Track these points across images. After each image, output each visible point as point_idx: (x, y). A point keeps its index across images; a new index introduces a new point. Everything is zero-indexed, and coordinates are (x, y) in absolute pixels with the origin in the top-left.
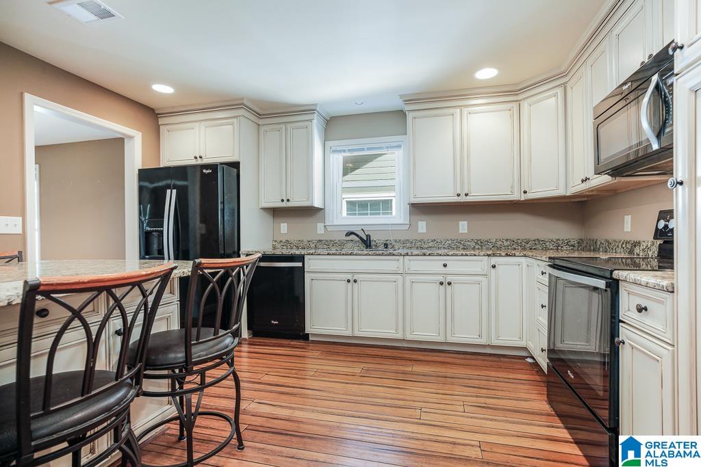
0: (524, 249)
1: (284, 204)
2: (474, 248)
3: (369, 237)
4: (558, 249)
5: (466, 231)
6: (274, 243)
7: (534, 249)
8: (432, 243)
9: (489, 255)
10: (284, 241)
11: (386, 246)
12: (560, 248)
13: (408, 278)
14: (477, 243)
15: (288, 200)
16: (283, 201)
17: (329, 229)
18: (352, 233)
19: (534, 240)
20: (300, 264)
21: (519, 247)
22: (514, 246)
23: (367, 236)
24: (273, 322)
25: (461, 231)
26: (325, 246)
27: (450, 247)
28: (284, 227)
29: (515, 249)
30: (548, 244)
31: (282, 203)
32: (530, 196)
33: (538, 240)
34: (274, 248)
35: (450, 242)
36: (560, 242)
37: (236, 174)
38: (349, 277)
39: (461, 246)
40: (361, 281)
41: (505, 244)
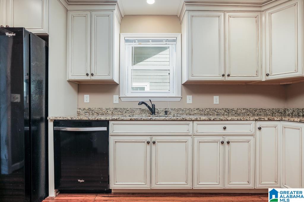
0: (254, 115)
1: (88, 78)
2: (223, 115)
3: (153, 106)
4: (273, 115)
5: (218, 103)
6: (79, 111)
7: (260, 115)
8: (197, 111)
9: (256, 120)
10: (87, 108)
11: (166, 112)
12: (274, 114)
13: (196, 139)
14: (225, 111)
15: (92, 75)
16: (87, 75)
17: (123, 99)
18: (143, 103)
19: (260, 109)
20: (105, 129)
21: (251, 114)
22: (248, 113)
23: (152, 105)
24: (79, 180)
25: (215, 103)
26: (120, 113)
27: (208, 114)
28: (87, 98)
29: (249, 115)
30: (267, 111)
31: (86, 76)
32: (270, 78)
33: (262, 109)
34: (79, 114)
35: (208, 110)
36: (274, 111)
37: (44, 45)
38: (148, 139)
39: (216, 113)
40: (158, 142)
41: (243, 111)
